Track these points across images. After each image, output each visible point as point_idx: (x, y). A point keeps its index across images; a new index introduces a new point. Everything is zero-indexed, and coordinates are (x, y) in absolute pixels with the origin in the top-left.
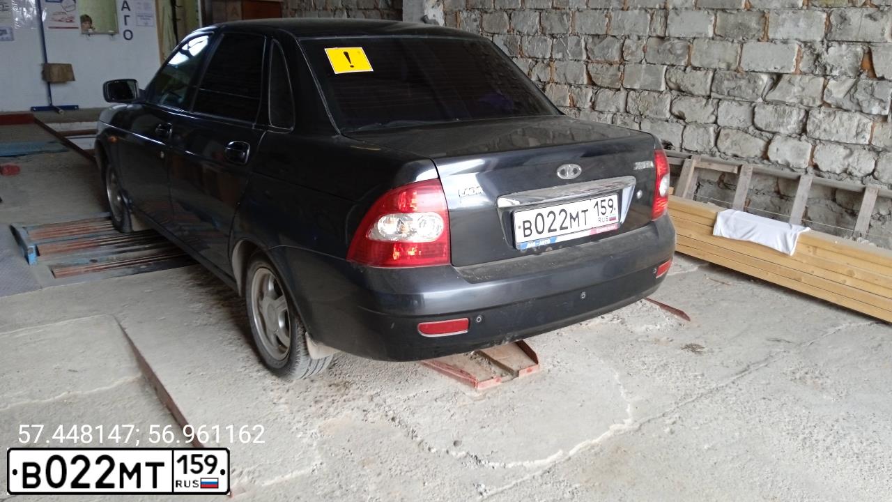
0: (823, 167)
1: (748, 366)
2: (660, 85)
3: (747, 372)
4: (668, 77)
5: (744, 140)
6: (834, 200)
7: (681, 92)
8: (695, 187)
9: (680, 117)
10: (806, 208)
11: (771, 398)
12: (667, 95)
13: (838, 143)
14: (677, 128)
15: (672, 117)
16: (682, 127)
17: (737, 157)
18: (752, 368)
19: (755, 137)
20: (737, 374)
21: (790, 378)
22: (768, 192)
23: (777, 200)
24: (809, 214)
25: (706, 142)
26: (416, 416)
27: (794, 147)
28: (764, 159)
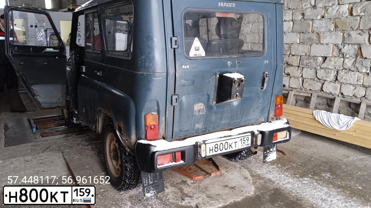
0: (345, 94)
5: (313, 83)
6: (350, 107)
7: (288, 64)
8: (295, 102)
9: (288, 74)
10: (339, 110)
13: (351, 84)
15: (285, 74)
16: (289, 78)
17: (311, 90)
19: (318, 82)
22: (324, 104)
23: (328, 107)
25: (298, 84)
27: (333, 86)
28: (321, 91)
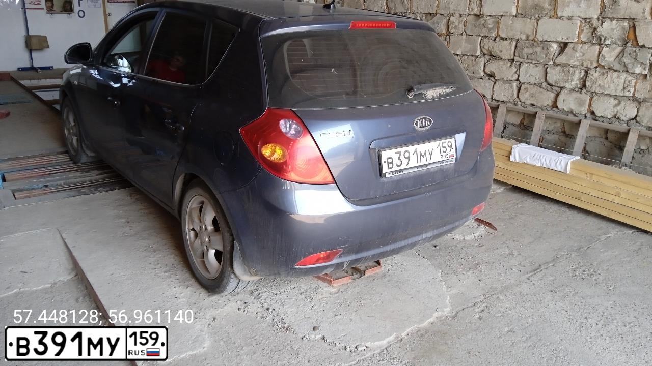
0: (598, 114)
1: (540, 266)
2: (477, 52)
3: (538, 271)
4: (482, 45)
5: (539, 93)
6: (607, 138)
7: (493, 57)
8: (503, 128)
9: (491, 76)
10: (585, 144)
11: (556, 290)
12: (481, 59)
13: (610, 95)
14: (489, 84)
15: (485, 75)
16: (493, 83)
17: (534, 105)
18: (543, 267)
19: (548, 90)
20: (531, 272)
21: (571, 275)
22: (557, 132)
23: (563, 138)
24: (587, 149)
25: (511, 94)
26: (285, 307)
27: (576, 98)
28: (553, 108)
